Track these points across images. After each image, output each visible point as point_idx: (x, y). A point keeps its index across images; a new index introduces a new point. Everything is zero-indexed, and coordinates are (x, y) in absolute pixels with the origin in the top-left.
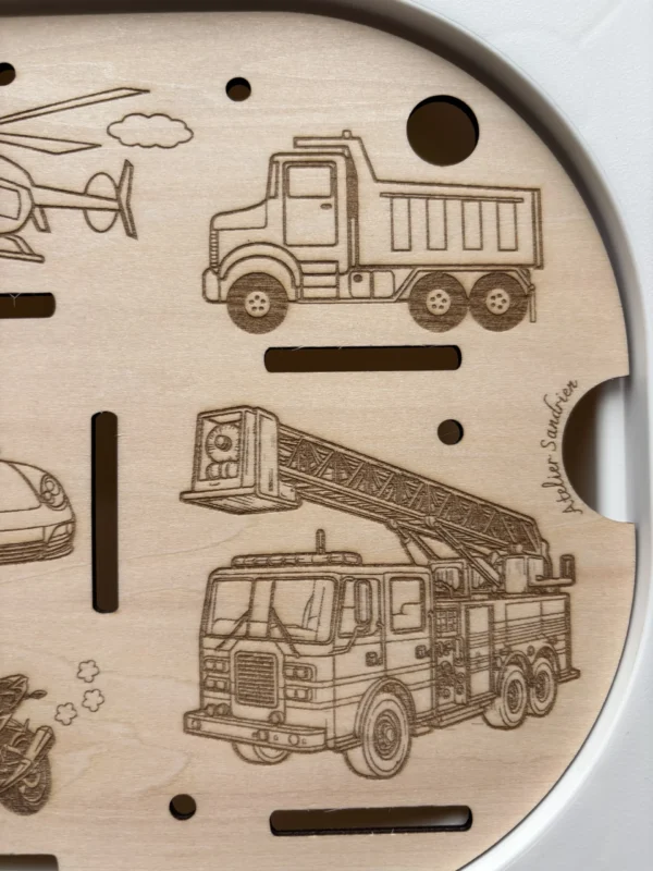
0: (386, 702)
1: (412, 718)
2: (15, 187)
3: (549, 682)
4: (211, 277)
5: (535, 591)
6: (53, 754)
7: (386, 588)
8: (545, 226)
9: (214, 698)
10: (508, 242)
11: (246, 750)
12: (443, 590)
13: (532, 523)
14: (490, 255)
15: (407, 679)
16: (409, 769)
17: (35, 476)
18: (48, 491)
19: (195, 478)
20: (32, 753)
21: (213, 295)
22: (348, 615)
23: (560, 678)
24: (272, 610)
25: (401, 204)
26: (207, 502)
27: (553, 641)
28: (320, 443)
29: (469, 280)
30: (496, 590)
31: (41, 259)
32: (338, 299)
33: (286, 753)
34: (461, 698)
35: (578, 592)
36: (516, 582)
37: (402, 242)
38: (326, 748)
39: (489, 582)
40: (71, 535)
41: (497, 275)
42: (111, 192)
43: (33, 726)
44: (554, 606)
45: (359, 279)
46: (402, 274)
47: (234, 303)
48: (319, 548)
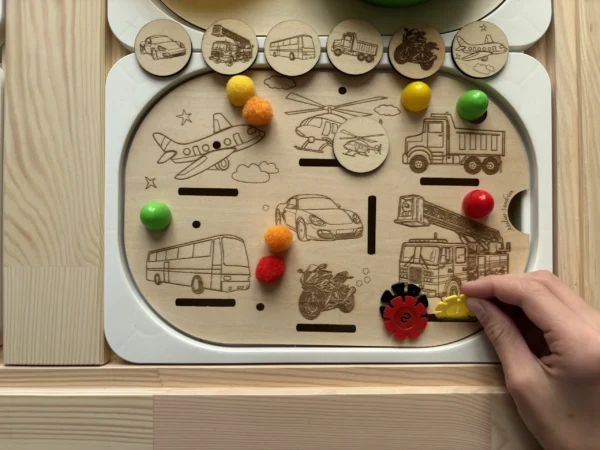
0: (454, 284)
4: (405, 157)
5: (498, 253)
6: (356, 295)
7: (454, 251)
8: (506, 143)
10: (494, 148)
12: (471, 251)
13: (498, 232)
14: (489, 152)
15: (460, 277)
17: (351, 214)
18: (355, 219)
19: (399, 216)
20: (349, 295)
21: (405, 161)
22: (443, 258)
24: (421, 255)
25: (462, 135)
26: (402, 223)
27: (503, 267)
28: (436, 207)
29: (482, 159)
30: (487, 252)
32: (442, 164)
35: (511, 253)
36: (493, 250)
37: (462, 147)
38: (436, 296)
39: (485, 250)
40: (362, 232)
41: (490, 158)
43: (349, 287)
44: (504, 258)
45: (449, 158)
46: (462, 157)
47: (412, 164)
48: (435, 238)
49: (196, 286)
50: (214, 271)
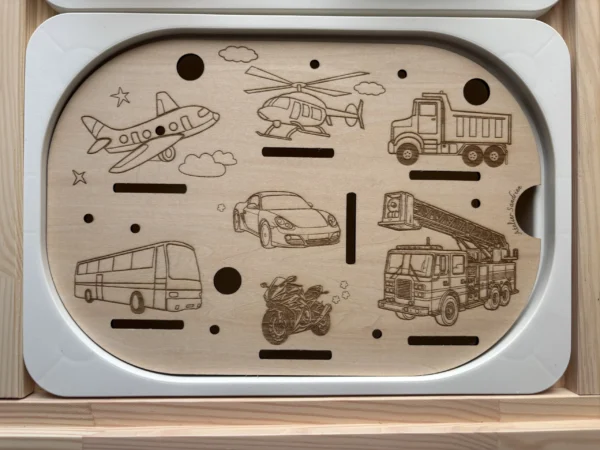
0: (450, 299)
1: (460, 305)
2: (320, 108)
3: (508, 294)
4: (391, 144)
5: (504, 261)
6: (332, 314)
7: (451, 259)
8: (513, 129)
9: (390, 295)
10: (499, 134)
11: (400, 314)
12: (471, 260)
13: (503, 237)
14: (492, 139)
15: (458, 291)
16: (457, 323)
17: (326, 215)
18: (331, 220)
19: (383, 217)
20: (324, 313)
21: (391, 151)
22: (437, 268)
23: (512, 293)
24: (410, 265)
25: (460, 119)
26: (387, 226)
27: (509, 279)
28: (429, 206)
29: (484, 148)
30: (490, 261)
31: (329, 136)
32: (437, 154)
33: (414, 316)
34: (476, 298)
35: (518, 262)
36: (497, 258)
37: (460, 133)
38: (428, 315)
39: (488, 258)
40: (339, 236)
41: (494, 147)
42: (355, 111)
43: (324, 304)
44: (510, 267)
45: (444, 146)
46: (460, 145)
47: (399, 154)
48: (428, 244)
49: (136, 304)
50: (158, 286)
